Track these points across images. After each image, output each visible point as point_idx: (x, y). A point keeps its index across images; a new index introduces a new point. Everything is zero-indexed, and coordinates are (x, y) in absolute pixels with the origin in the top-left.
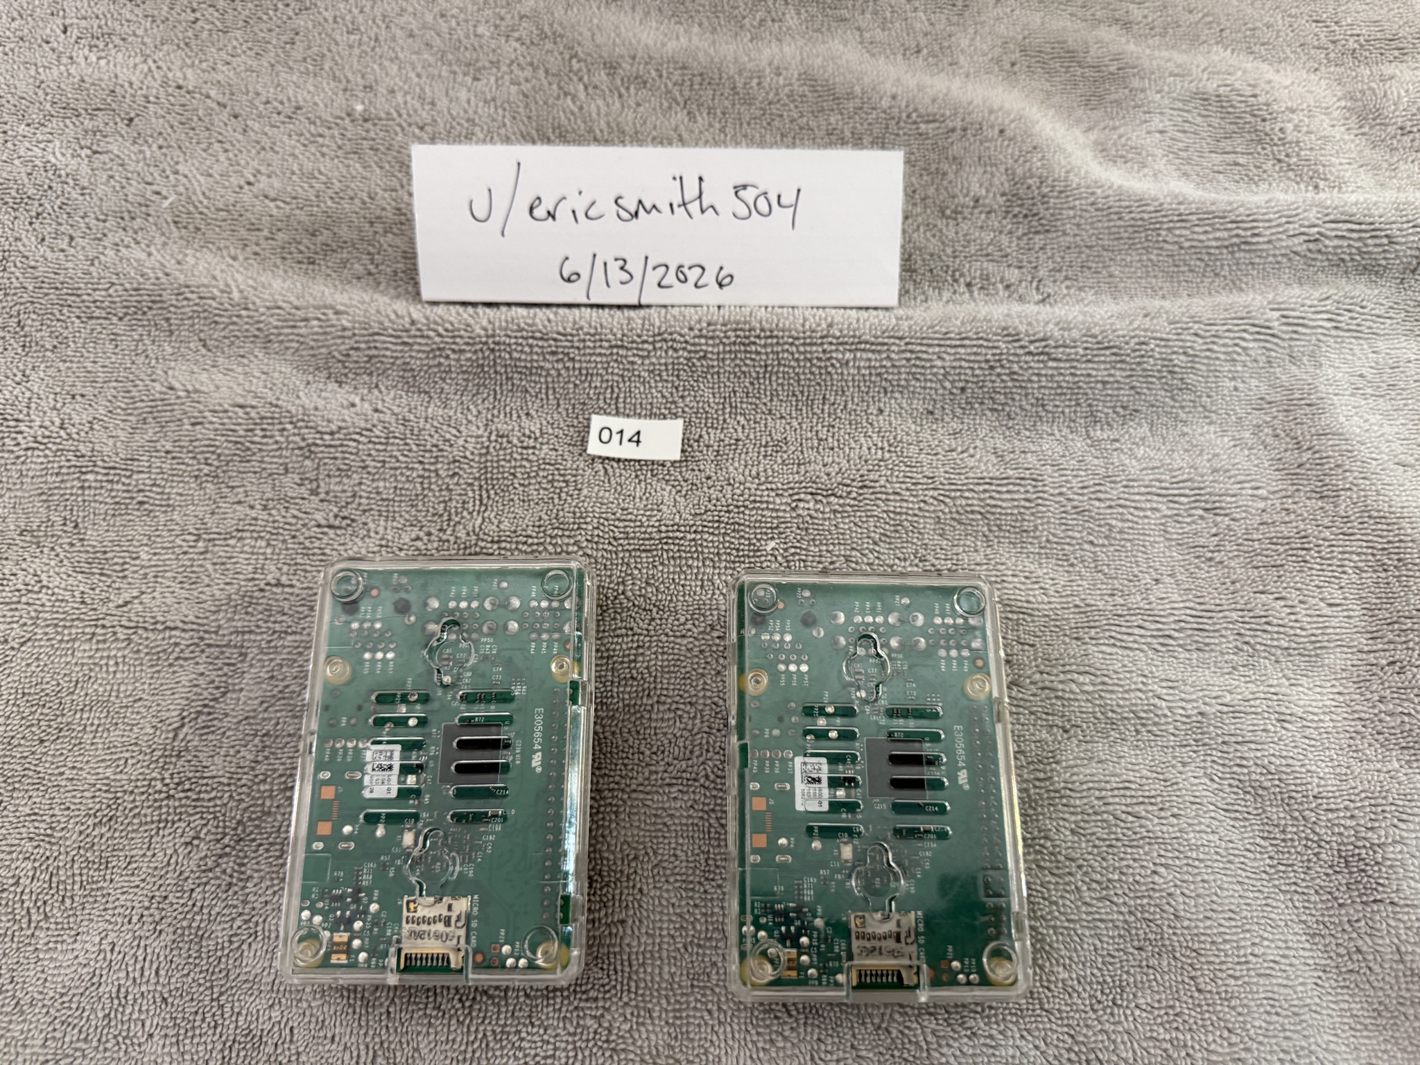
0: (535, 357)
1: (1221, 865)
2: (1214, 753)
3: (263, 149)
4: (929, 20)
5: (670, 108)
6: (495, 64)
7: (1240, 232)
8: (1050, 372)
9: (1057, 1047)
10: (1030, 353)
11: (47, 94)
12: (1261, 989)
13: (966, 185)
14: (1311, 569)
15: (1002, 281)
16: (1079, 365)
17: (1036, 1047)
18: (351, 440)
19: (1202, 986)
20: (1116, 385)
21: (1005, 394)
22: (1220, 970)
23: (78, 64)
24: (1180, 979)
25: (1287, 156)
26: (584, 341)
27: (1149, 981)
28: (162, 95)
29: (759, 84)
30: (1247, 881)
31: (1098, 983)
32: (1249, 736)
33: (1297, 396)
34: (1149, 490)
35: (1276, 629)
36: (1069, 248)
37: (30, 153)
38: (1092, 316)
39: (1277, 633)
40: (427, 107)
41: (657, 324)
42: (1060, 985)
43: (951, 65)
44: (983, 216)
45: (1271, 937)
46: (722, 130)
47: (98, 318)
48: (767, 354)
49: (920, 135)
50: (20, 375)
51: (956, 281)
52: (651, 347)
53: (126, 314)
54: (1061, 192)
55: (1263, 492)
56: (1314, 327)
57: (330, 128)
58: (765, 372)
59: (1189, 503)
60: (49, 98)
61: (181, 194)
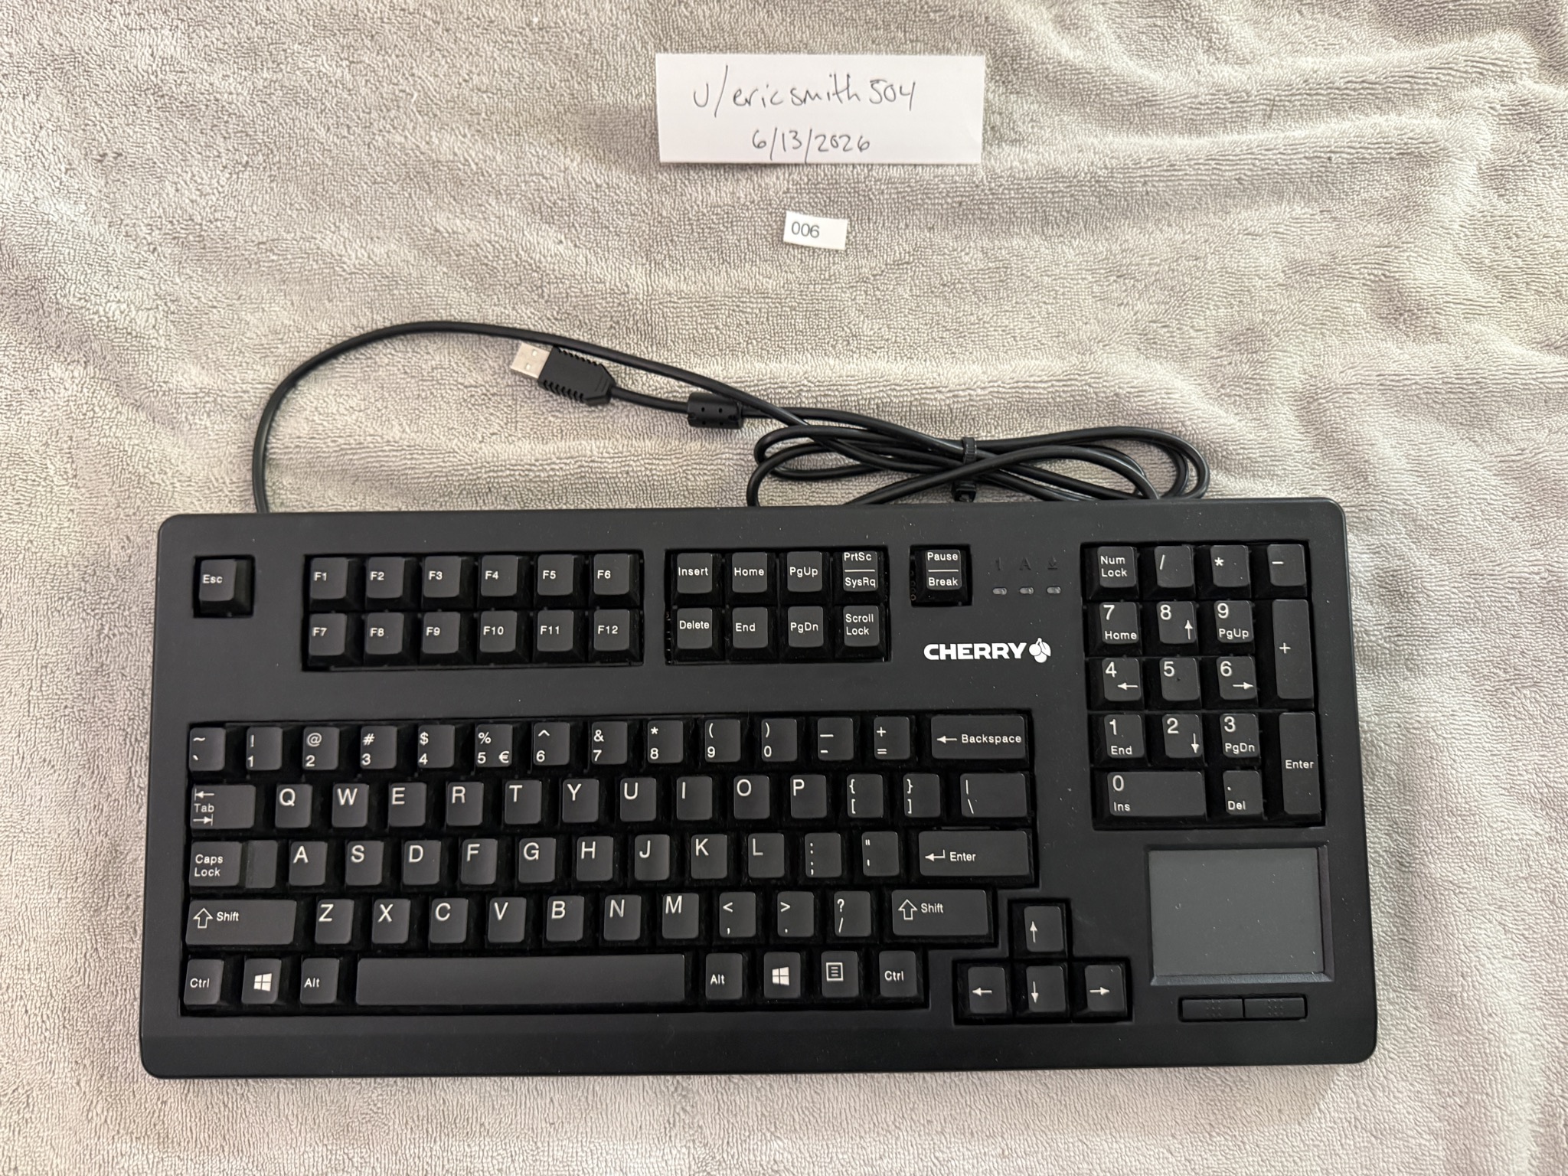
3: (471, 54)
5: (754, 8)
11: (308, 20)
25: (1192, 17)
28: (392, 17)
40: (583, 17)
53: (398, 180)
57: (516, 36)
60: (311, 22)
61: (419, 91)
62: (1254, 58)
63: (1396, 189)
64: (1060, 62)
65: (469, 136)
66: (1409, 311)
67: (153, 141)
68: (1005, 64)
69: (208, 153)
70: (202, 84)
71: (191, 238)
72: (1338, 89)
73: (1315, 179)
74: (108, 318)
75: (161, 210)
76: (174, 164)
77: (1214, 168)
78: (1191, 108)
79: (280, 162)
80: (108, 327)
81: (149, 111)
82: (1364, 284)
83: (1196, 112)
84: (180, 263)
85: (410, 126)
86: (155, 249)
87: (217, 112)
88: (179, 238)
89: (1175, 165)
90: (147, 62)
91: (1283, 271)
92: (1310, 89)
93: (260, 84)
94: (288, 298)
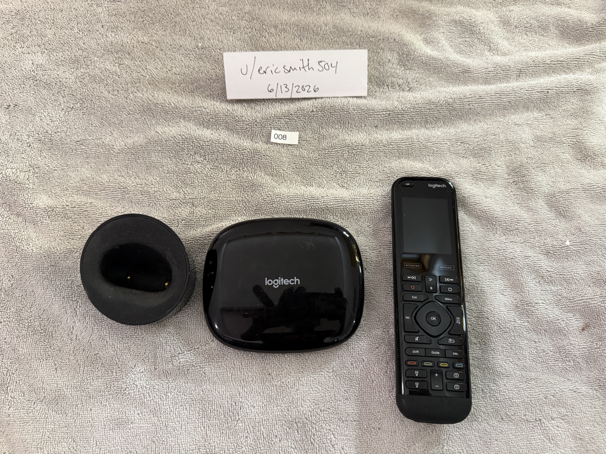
3: (172, 59)
4: (370, 4)
5: (294, 38)
6: (240, 28)
11: (101, 48)
13: (386, 56)
15: (397, 84)
18: (213, 143)
23: (109, 37)
25: (481, 37)
28: (138, 45)
29: (321, 29)
37: (100, 66)
40: (221, 43)
43: (378, 17)
46: (311, 44)
48: (331, 109)
51: (384, 84)
53: (140, 113)
57: (191, 52)
60: (103, 48)
61: (149, 75)
62: (509, 53)
63: (577, 105)
64: (427, 56)
65: (171, 93)
66: (590, 156)
67: (31, 99)
68: (404, 58)
69: (55, 104)
70: (54, 75)
71: (46, 140)
72: (547, 64)
73: (542, 101)
74: (6, 175)
75: (34, 129)
76: (40, 109)
77: (499, 97)
78: (485, 73)
79: (87, 106)
80: (6, 179)
81: (30, 87)
82: (569, 146)
83: (488, 75)
84: (41, 151)
85: (145, 90)
86: (30, 145)
87: (60, 86)
88: (41, 140)
89: (481, 96)
90: (31, 66)
91: (533, 140)
92: (536, 64)
93: (79, 75)
94: (89, 165)
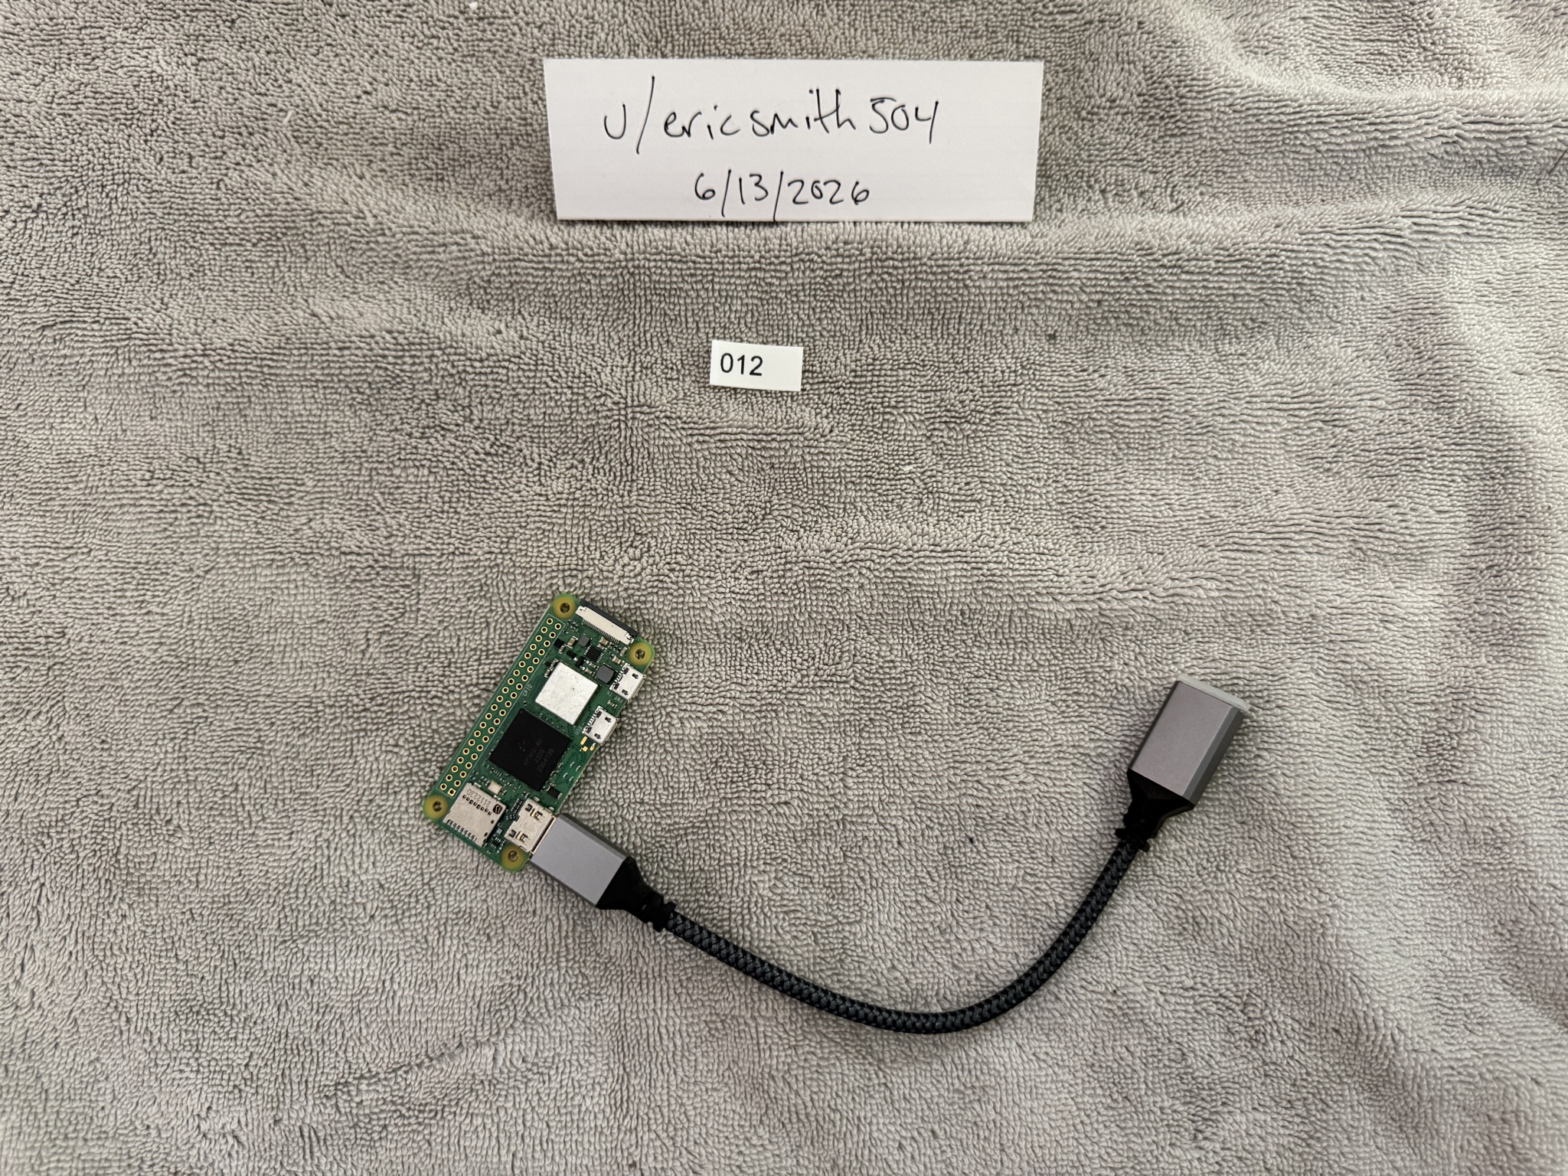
0: (675, 279)
1: (1321, 749)
2: (1321, 650)
3: (377, 52)
7: (1379, 134)
8: (1184, 285)
9: (1166, 905)
10: (1163, 266)
12: (1351, 856)
13: (1103, 84)
14: (1423, 478)
15: (1136, 188)
16: (1211, 279)
17: (1149, 906)
18: (500, 366)
19: (1297, 853)
20: (1246, 298)
21: (1141, 306)
22: (1315, 840)
24: (1277, 848)
25: (1434, 43)
26: (723, 263)
27: (1250, 850)
30: (1343, 763)
31: (1205, 853)
32: (1354, 636)
33: (1422, 305)
34: (1271, 405)
35: (1388, 536)
36: (1205, 151)
37: (133, 62)
38: (1224, 229)
39: (1388, 539)
41: (795, 244)
42: (1171, 855)
44: (1119, 118)
45: (1361, 812)
47: (231, 245)
48: (903, 267)
49: (1057, 27)
50: (158, 303)
51: (1090, 187)
52: (789, 269)
54: (1199, 92)
55: (1381, 403)
56: (1445, 235)
57: (443, 28)
58: (902, 289)
59: (1309, 416)
61: (298, 106)
85: (281, 159)
93: (63, 88)
94: (89, 409)
